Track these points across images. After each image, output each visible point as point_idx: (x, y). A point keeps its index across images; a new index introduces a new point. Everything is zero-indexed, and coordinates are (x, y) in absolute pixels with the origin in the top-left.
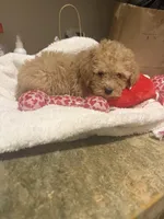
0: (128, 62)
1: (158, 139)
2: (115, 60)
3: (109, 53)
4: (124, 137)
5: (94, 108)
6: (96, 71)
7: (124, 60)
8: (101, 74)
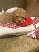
0: (25, 14)
1: (28, 37)
2: (21, 13)
4: (18, 36)
6: (16, 16)
7: (23, 13)
8: (17, 17)
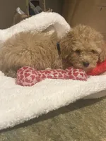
3: (84, 36)
5: (78, 79)
